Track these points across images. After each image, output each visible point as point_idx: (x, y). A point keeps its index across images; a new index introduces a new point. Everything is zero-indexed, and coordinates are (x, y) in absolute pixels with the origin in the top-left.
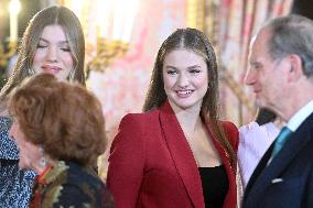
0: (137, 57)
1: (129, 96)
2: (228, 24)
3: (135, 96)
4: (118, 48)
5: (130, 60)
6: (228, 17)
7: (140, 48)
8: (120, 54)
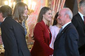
0: (36, 13)
1: (34, 20)
2: (52, 8)
3: (35, 20)
4: (32, 11)
5: (35, 13)
6: (53, 6)
7: (36, 11)
8: (32, 12)
